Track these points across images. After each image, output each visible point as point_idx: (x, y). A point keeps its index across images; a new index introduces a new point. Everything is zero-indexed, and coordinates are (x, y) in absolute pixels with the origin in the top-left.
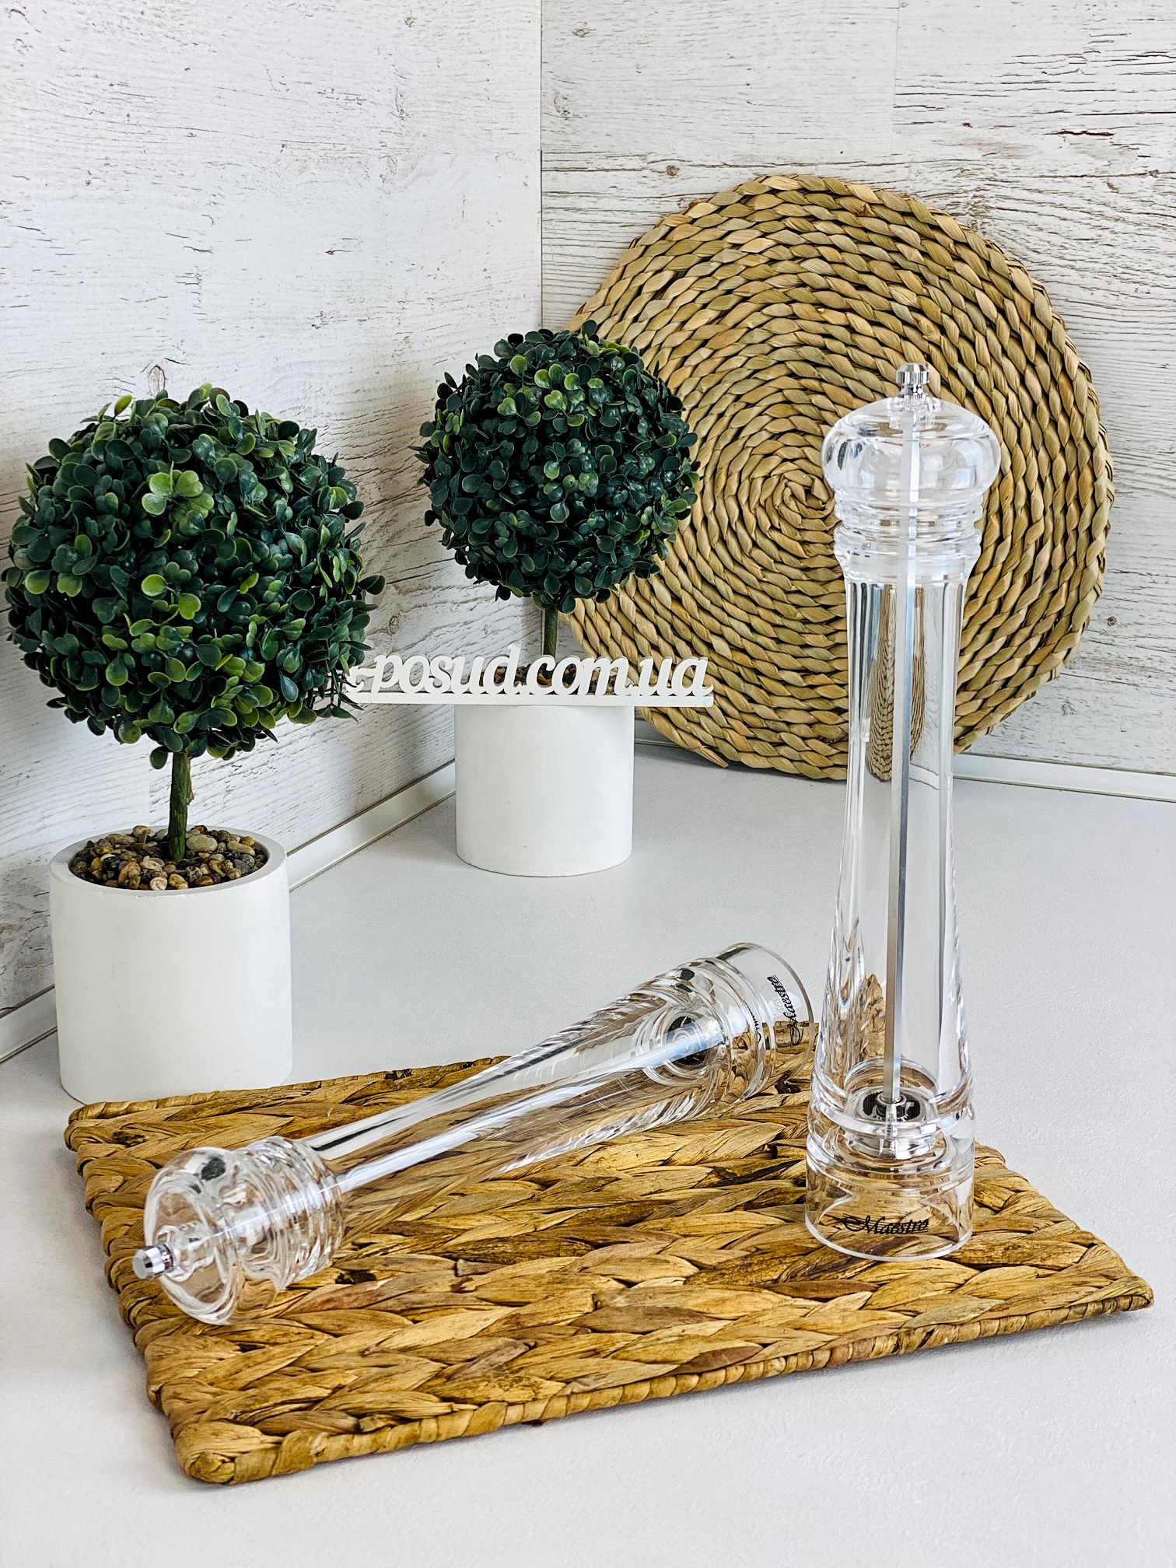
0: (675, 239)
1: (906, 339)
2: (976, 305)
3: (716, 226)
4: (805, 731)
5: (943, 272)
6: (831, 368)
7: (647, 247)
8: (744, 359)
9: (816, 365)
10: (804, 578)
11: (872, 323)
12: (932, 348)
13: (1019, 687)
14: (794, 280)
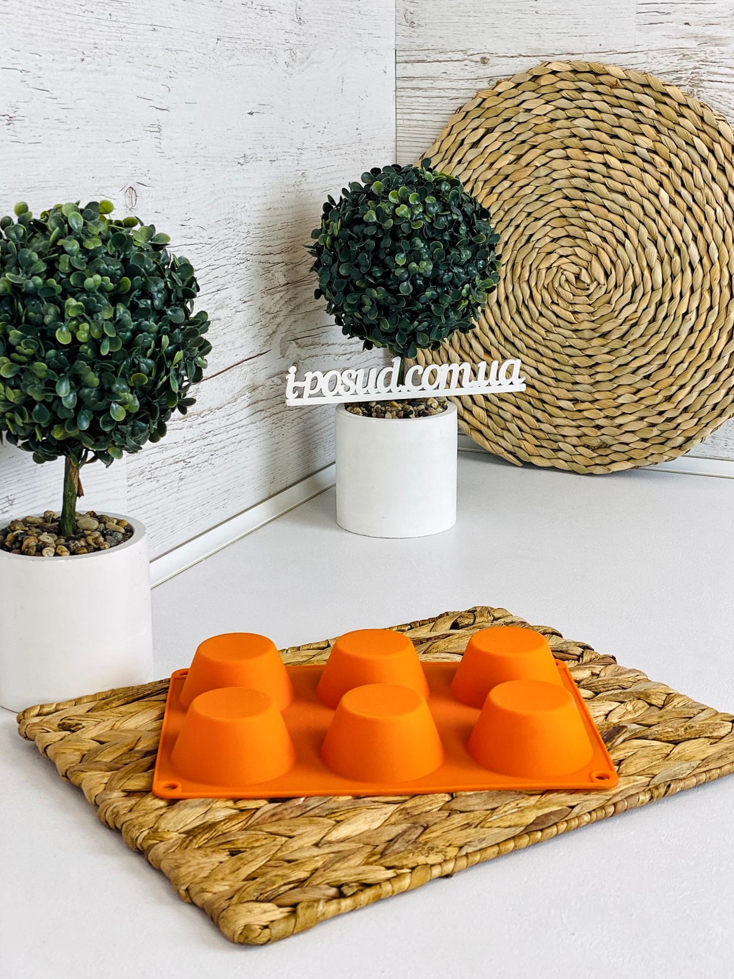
0: (486, 107)
1: (645, 171)
2: (694, 147)
3: (514, 97)
4: (575, 441)
5: (671, 125)
6: (593, 192)
7: (467, 112)
8: (534, 188)
9: (583, 191)
10: (575, 336)
11: (621, 161)
12: (664, 177)
13: (724, 410)
14: (567, 132)
